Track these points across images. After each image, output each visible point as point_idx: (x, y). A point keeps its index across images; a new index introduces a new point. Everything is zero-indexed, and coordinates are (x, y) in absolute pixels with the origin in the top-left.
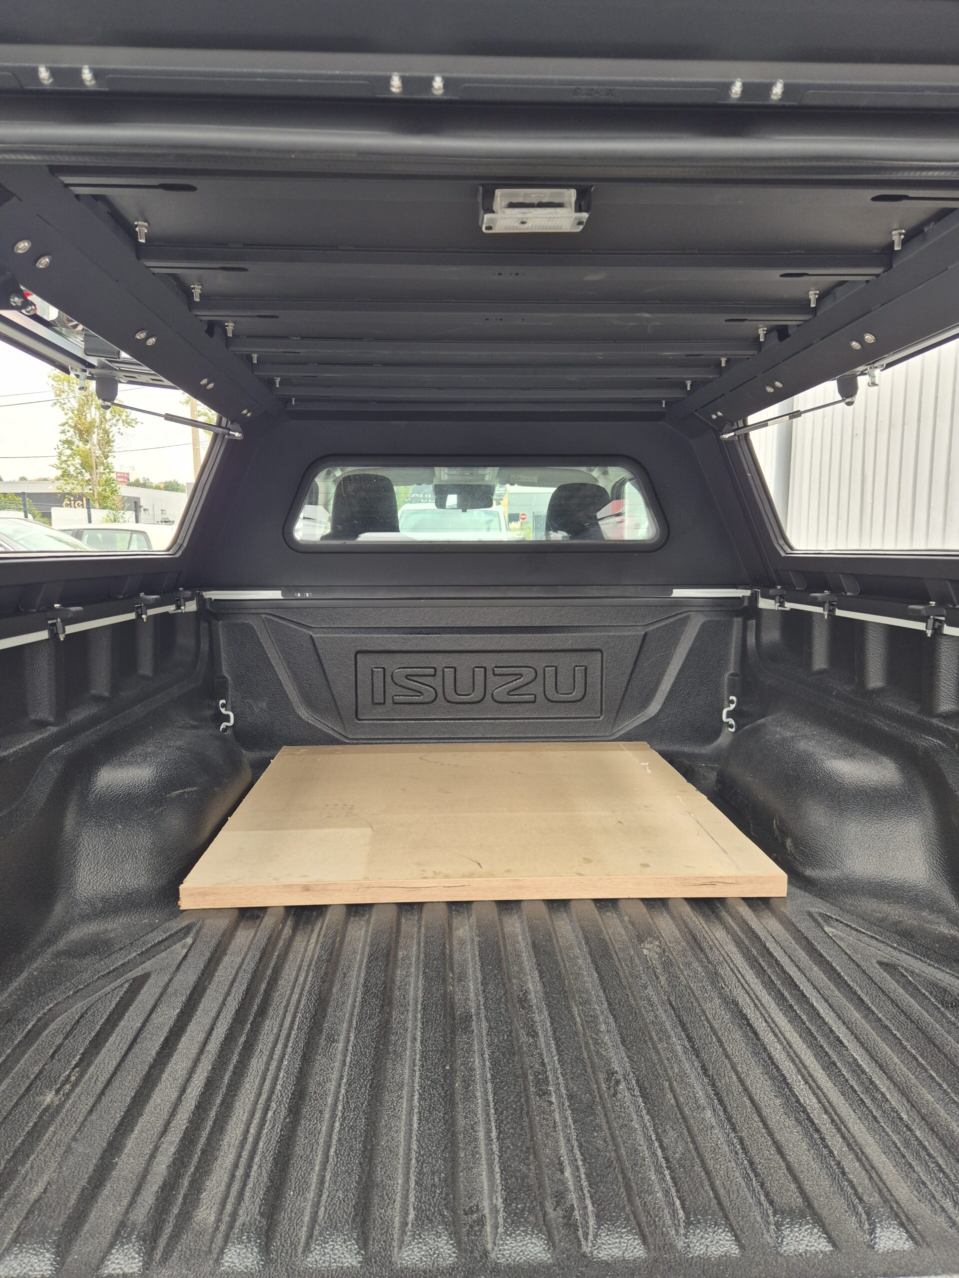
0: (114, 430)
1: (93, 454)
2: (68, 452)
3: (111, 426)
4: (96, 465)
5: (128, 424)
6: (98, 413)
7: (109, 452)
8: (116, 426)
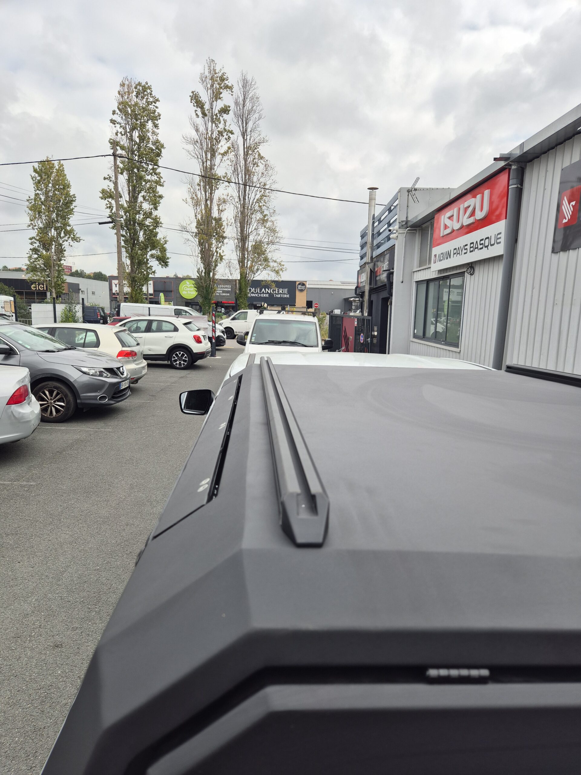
0: (65, 244)
1: (52, 258)
2: (36, 256)
3: (64, 241)
4: (54, 265)
5: (75, 240)
6: (56, 233)
7: (61, 257)
8: (67, 241)
